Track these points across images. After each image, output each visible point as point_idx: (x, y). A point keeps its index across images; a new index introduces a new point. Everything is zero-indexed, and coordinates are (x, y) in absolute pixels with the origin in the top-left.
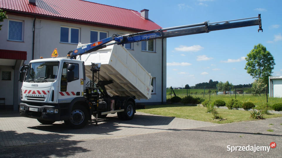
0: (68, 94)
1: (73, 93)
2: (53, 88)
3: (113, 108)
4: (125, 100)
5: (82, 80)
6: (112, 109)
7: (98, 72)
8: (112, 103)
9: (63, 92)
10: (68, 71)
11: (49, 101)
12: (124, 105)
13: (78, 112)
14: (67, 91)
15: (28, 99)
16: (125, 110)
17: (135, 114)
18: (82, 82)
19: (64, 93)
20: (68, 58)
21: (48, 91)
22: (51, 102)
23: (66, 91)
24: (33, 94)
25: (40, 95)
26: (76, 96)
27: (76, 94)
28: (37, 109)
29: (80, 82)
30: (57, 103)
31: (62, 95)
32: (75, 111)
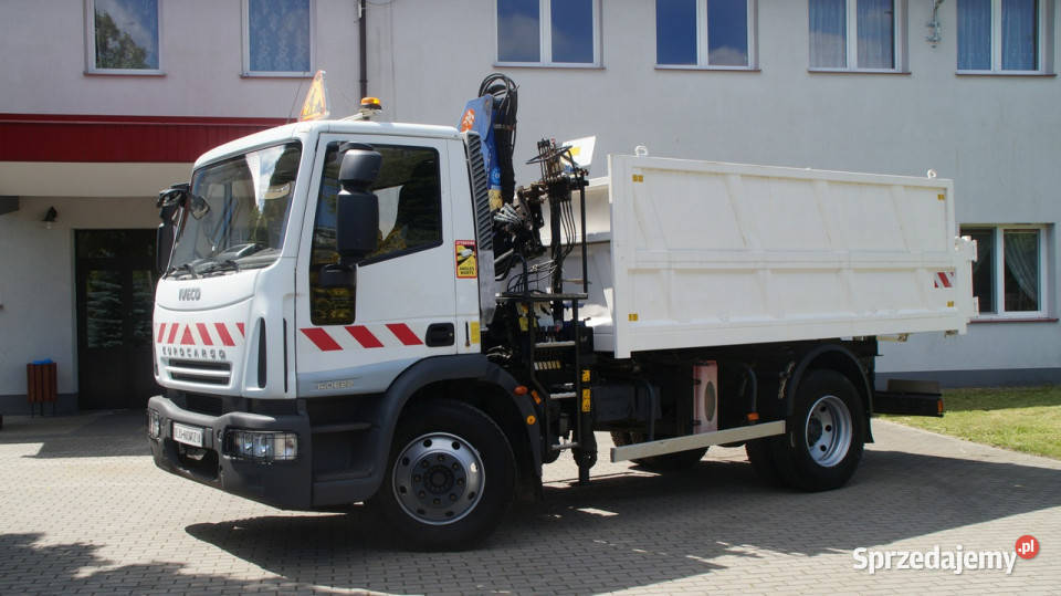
0: (367, 339)
1: (403, 333)
2: (262, 308)
3: (710, 419)
4: (791, 365)
5: (466, 252)
6: (699, 423)
7: (576, 194)
8: (699, 382)
9: (329, 330)
10: (344, 192)
11: (248, 385)
12: (781, 395)
13: (441, 445)
14: (357, 323)
15: (175, 376)
16: (795, 425)
17: (867, 446)
18: (470, 263)
19: (336, 332)
20: (366, 119)
21: (241, 327)
22: (253, 389)
23: (348, 319)
24: (185, 347)
25: (208, 348)
26: (423, 351)
27: (422, 336)
28: (199, 432)
29: (452, 260)
30: (292, 394)
31: (327, 344)
32: (428, 444)
